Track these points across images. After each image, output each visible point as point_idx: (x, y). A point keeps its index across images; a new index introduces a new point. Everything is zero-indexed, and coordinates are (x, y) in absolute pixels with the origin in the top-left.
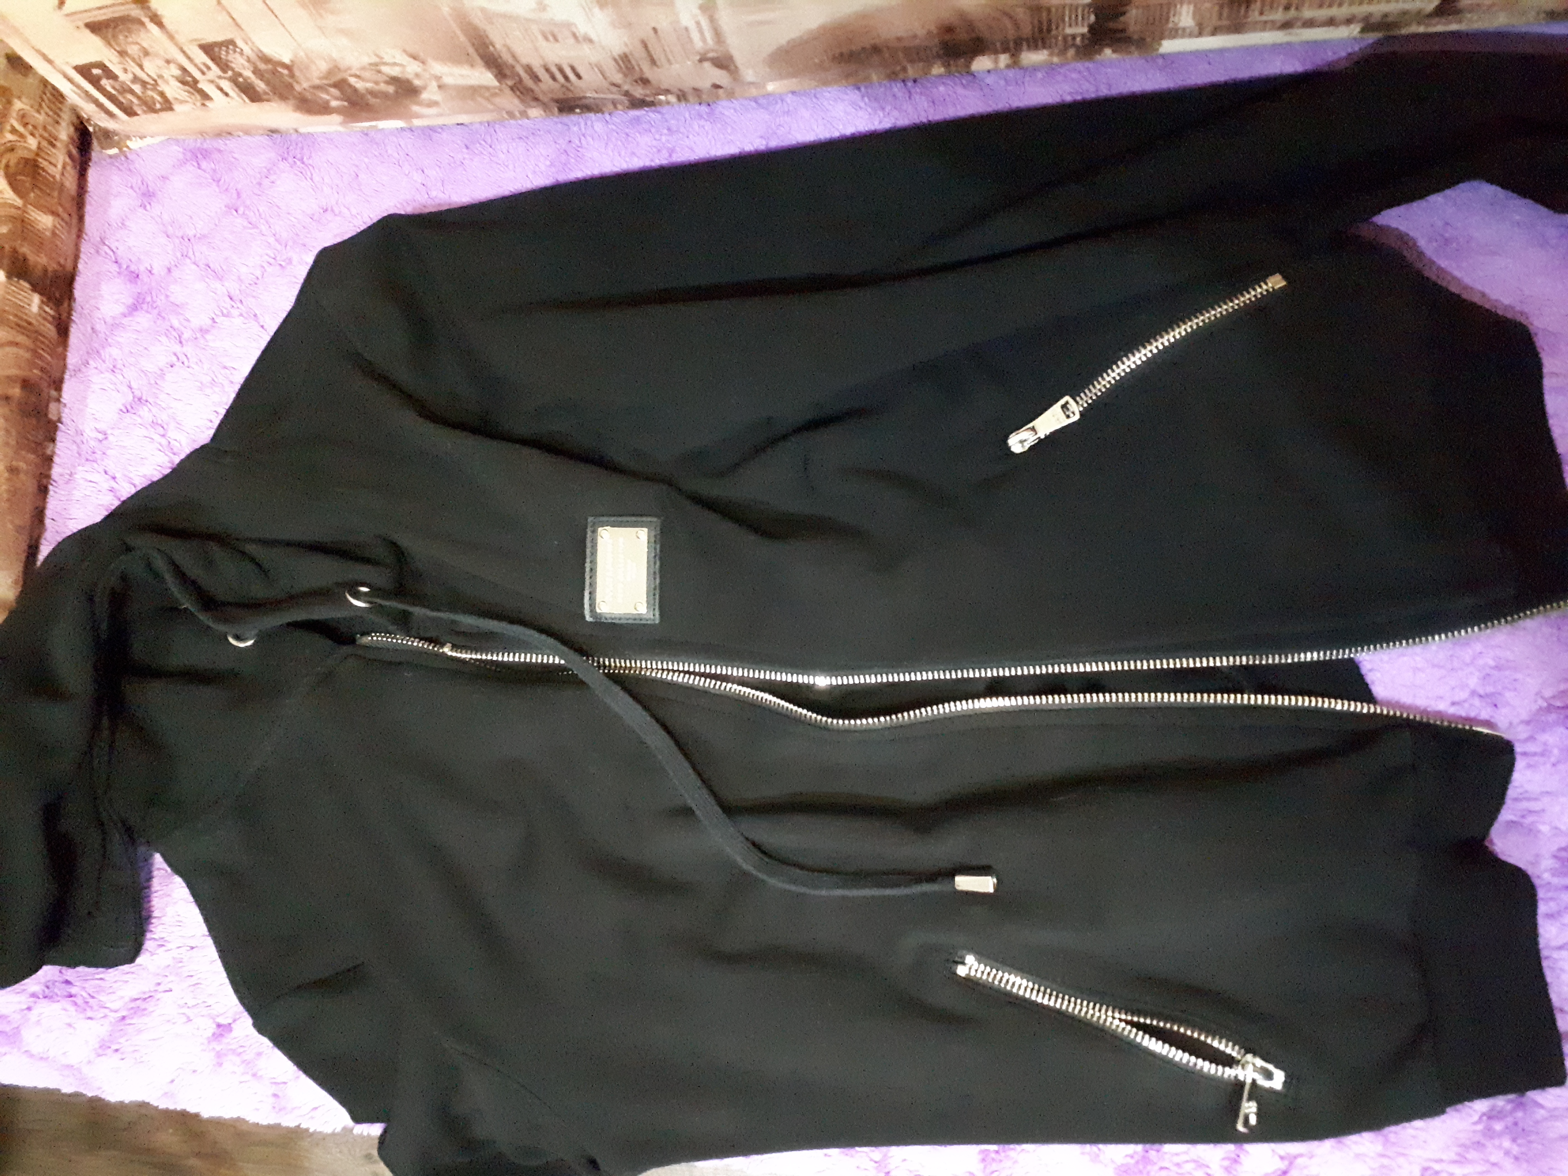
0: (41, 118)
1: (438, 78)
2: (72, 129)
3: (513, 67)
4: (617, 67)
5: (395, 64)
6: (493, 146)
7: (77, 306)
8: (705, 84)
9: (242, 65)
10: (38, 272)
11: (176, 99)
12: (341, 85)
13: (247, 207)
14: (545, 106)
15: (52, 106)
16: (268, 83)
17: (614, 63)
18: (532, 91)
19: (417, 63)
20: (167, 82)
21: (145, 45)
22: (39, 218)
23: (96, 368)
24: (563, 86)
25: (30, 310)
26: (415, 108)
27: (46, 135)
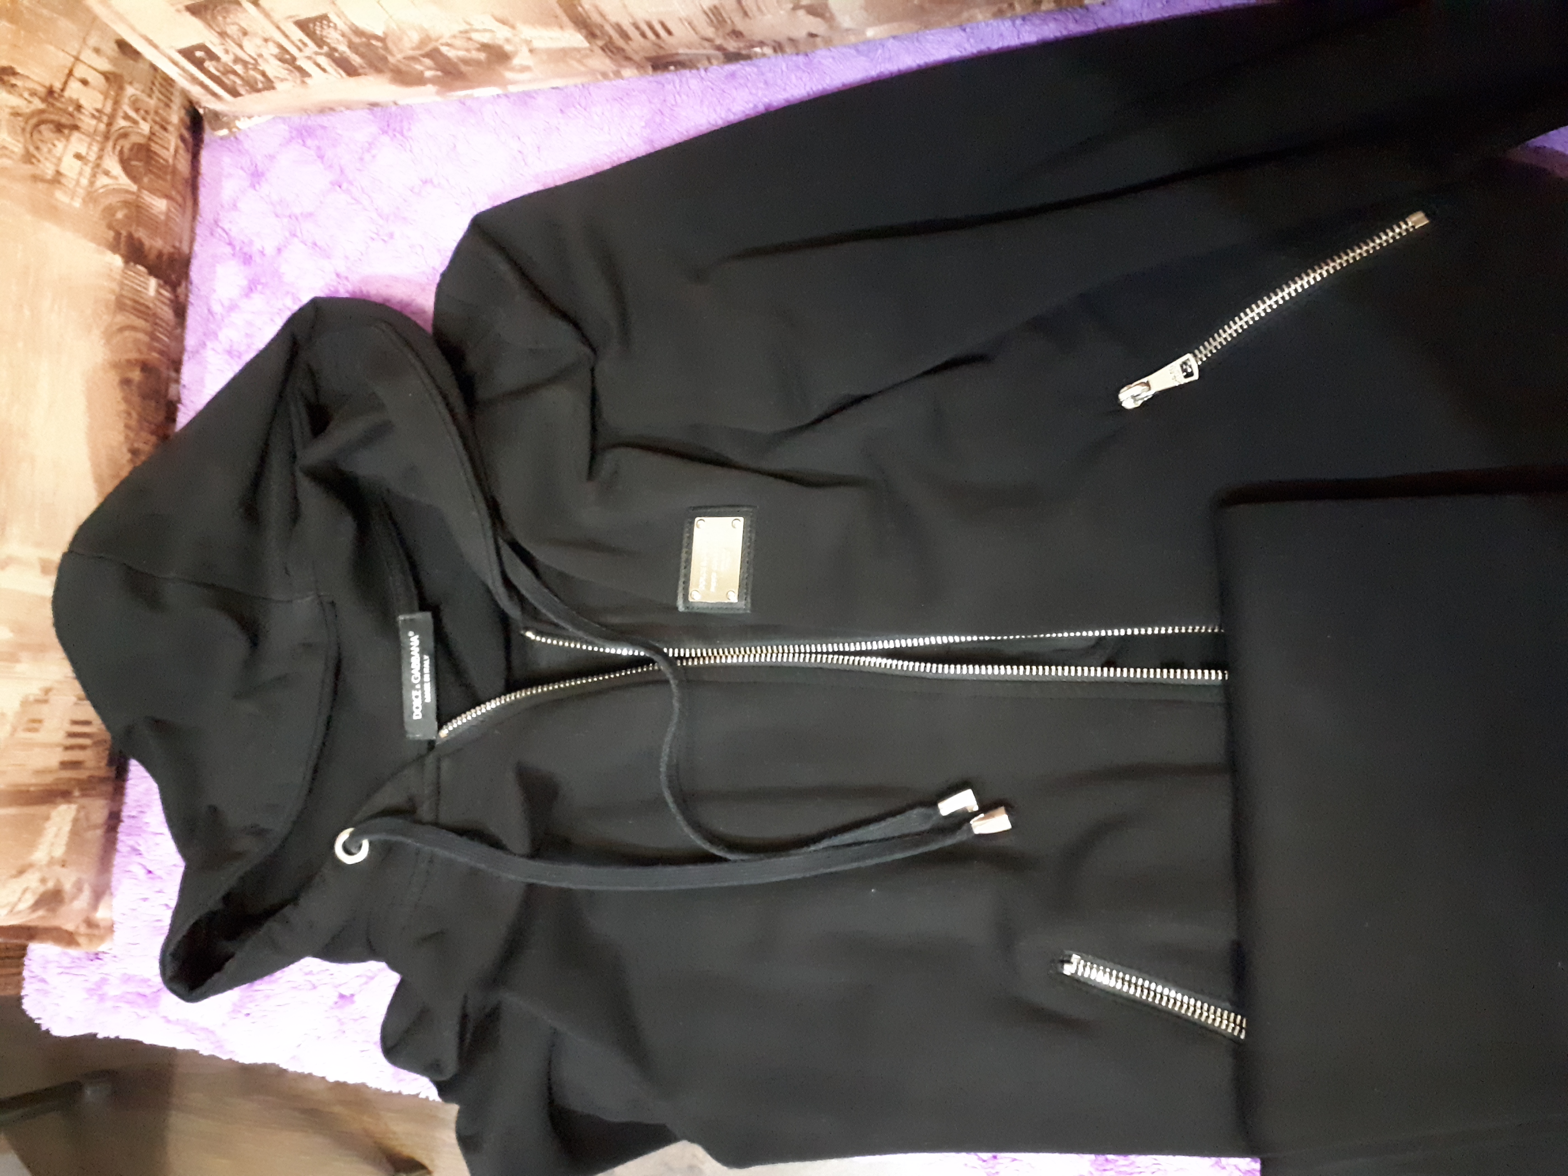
0: (152, 102)
1: (528, 42)
2: (183, 112)
3: (602, 26)
4: (708, 20)
5: (485, 30)
6: (588, 109)
7: (193, 288)
8: (800, 34)
9: (337, 40)
10: (152, 256)
11: (277, 78)
12: (434, 55)
13: (351, 183)
14: (639, 66)
15: (163, 90)
16: (362, 56)
17: (705, 17)
18: (623, 50)
19: (506, 28)
20: (266, 61)
21: (244, 24)
22: (154, 202)
23: (213, 349)
24: (654, 44)
25: (146, 294)
26: (509, 75)
27: (157, 119)
